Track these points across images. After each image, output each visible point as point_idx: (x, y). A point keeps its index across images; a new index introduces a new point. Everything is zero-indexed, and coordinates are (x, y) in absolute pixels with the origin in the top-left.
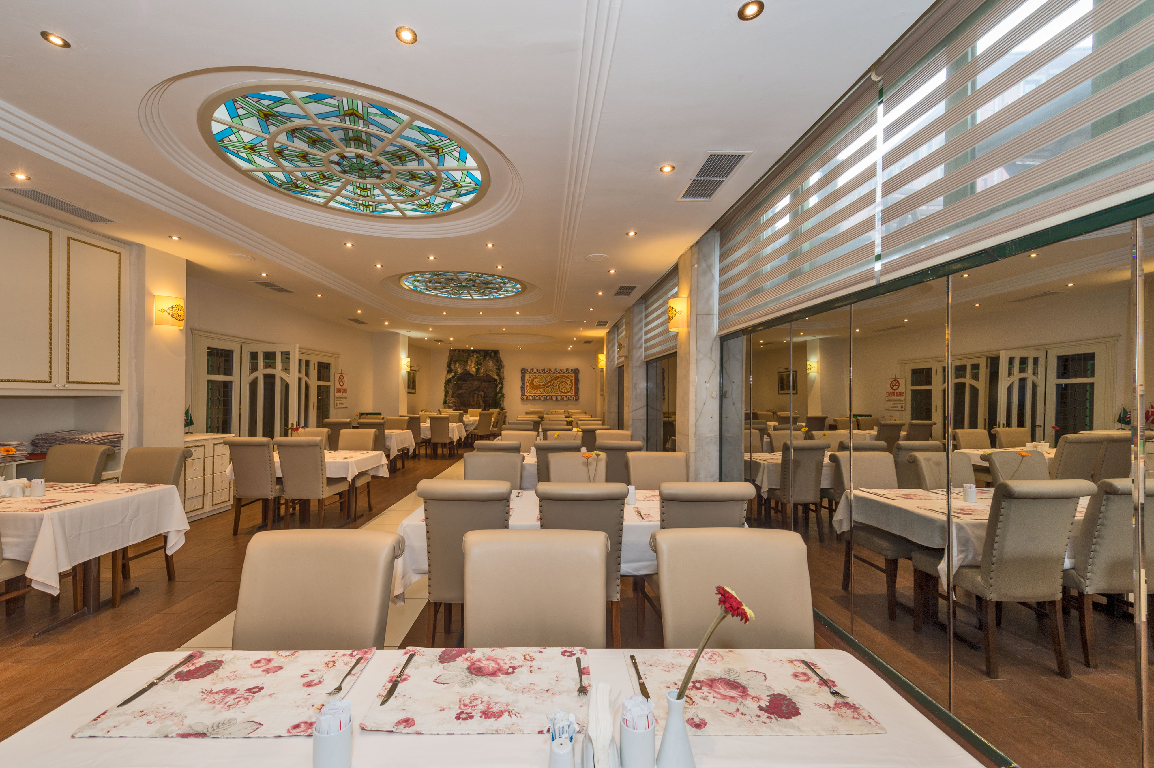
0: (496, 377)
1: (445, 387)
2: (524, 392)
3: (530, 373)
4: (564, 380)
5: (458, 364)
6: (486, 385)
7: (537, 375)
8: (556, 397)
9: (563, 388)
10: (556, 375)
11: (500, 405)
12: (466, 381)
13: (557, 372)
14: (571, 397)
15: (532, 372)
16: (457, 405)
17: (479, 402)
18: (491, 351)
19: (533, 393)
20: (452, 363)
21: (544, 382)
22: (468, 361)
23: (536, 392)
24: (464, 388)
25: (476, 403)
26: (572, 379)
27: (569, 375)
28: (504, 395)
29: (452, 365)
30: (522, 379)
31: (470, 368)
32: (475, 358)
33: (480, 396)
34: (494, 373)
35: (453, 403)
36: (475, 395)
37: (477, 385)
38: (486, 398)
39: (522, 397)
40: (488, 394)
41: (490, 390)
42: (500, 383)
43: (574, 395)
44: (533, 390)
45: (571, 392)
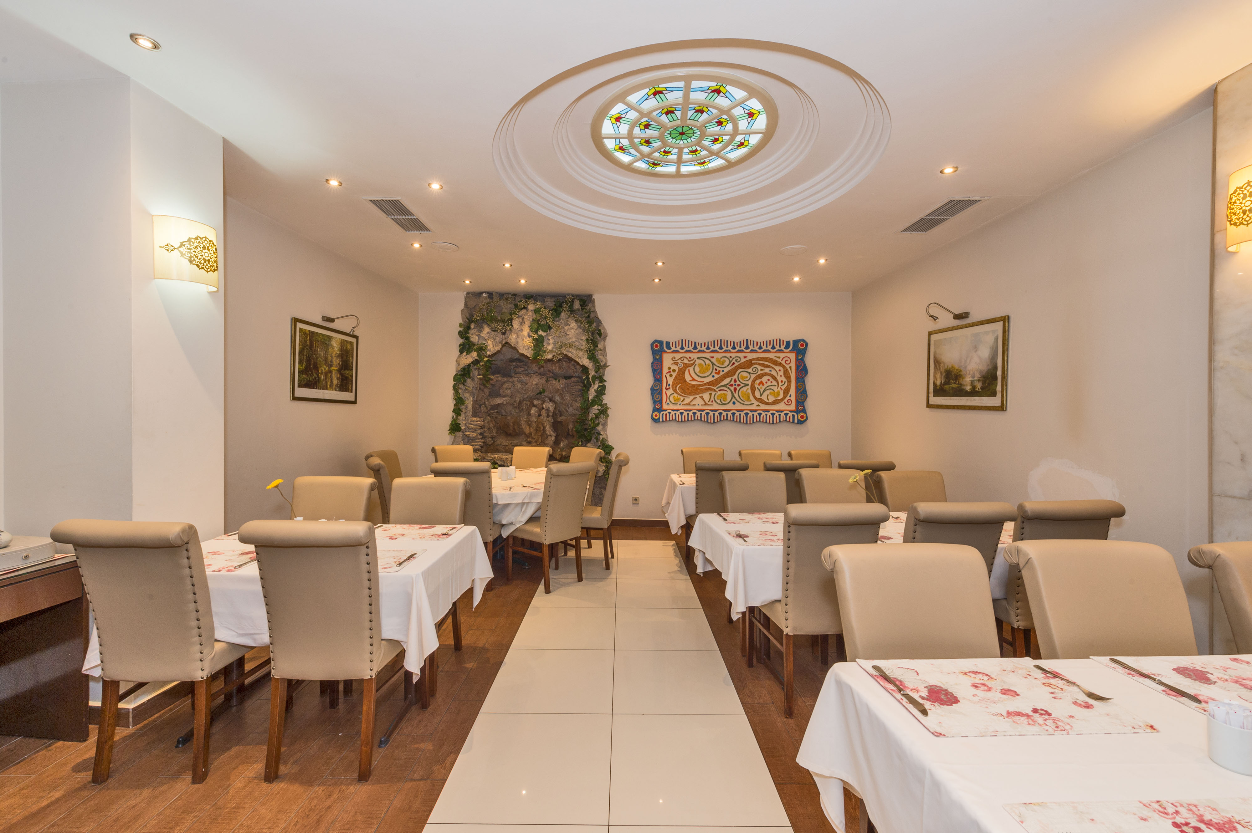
0: (586, 362)
1: (455, 388)
2: (661, 402)
3: (674, 352)
4: (767, 370)
5: (486, 329)
6: (559, 384)
7: (694, 356)
8: (747, 414)
9: (764, 391)
10: (745, 357)
11: (596, 433)
12: (511, 377)
13: (747, 348)
14: (786, 414)
15: (682, 348)
16: (487, 435)
17: (542, 429)
18: (573, 296)
19: (682, 403)
20: (472, 326)
21: (713, 374)
22: (511, 320)
23: (691, 401)
24: (503, 392)
25: (536, 430)
26: (787, 366)
27: (779, 358)
28: (607, 408)
29: (471, 332)
30: (655, 369)
31: (518, 340)
32: (530, 313)
33: (544, 413)
34: (581, 354)
35: (474, 431)
36: (533, 411)
37: (537, 384)
38: (558, 416)
39: (654, 414)
40: (565, 406)
41: (568, 399)
42: (597, 378)
43: (794, 409)
44: (684, 396)
45: (786, 400)
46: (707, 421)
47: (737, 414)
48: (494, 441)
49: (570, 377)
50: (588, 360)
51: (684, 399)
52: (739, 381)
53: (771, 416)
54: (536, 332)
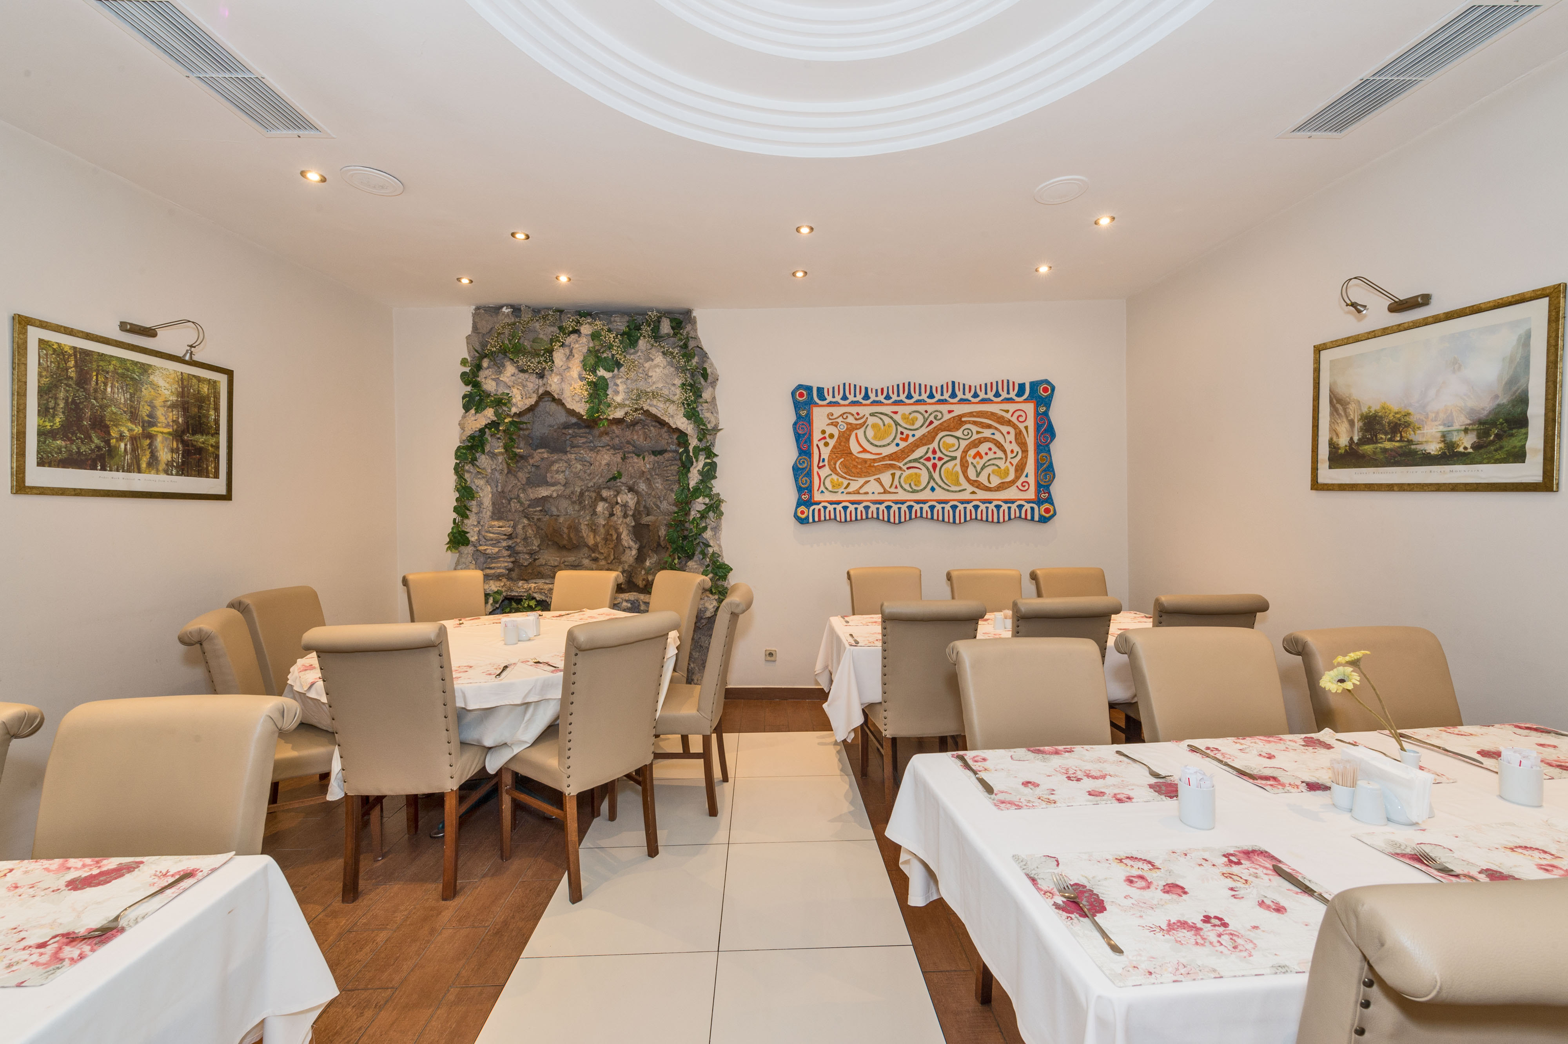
0: (681, 422)
1: (459, 471)
2: (810, 489)
3: (831, 404)
4: (987, 433)
5: (510, 369)
6: (646, 464)
7: (865, 411)
8: (954, 507)
9: (982, 469)
10: (950, 412)
11: (701, 544)
12: (566, 453)
13: (953, 395)
14: (1020, 507)
15: (845, 398)
16: (520, 549)
17: (615, 537)
18: (658, 311)
19: (846, 491)
20: (485, 363)
21: (897, 441)
22: (550, 351)
23: (861, 487)
24: (552, 477)
25: (606, 540)
26: (1021, 426)
27: (1007, 411)
28: (720, 501)
29: (482, 374)
30: (799, 434)
31: (563, 386)
32: (584, 340)
33: (618, 510)
34: (672, 409)
35: (495, 543)
36: (601, 507)
37: (608, 464)
38: (644, 516)
39: (799, 510)
40: (655, 499)
41: (660, 487)
42: (702, 450)
43: (1034, 497)
44: (849, 479)
45: (1019, 483)
46: (889, 521)
47: (939, 507)
48: (535, 560)
49: (661, 452)
50: (685, 419)
51: (849, 484)
52: (941, 452)
53: (995, 510)
54: (594, 371)
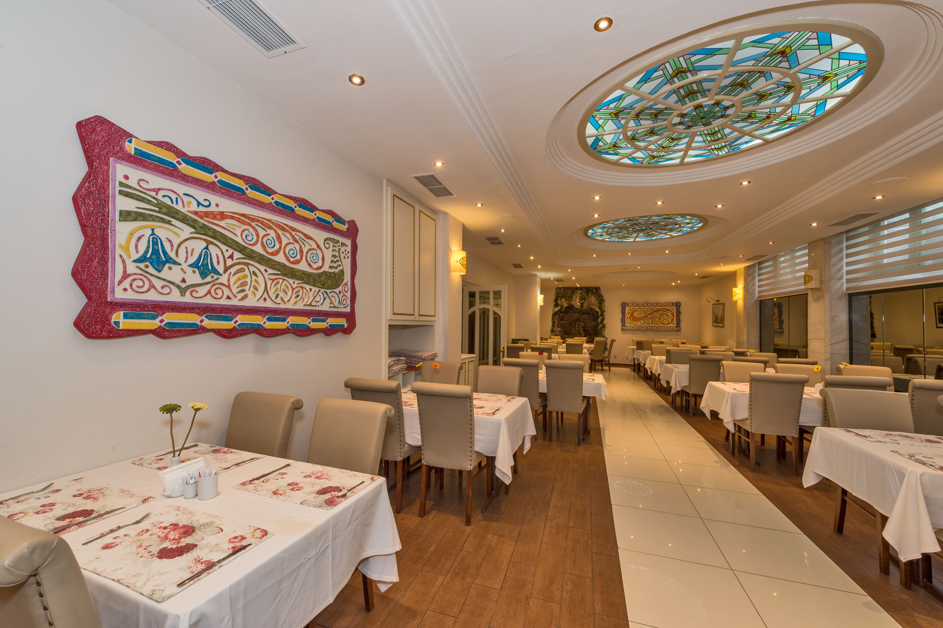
0: (598, 310)
1: (553, 318)
2: (625, 323)
3: (630, 306)
4: (665, 313)
5: (563, 299)
6: (585, 316)
7: (637, 308)
8: (657, 328)
9: (664, 320)
10: (656, 308)
11: (601, 333)
12: (567, 314)
13: (657, 305)
14: (672, 328)
15: (633, 305)
17: (580, 332)
18: (593, 287)
19: (633, 324)
20: (558, 298)
21: (644, 314)
22: (572, 297)
23: (636, 323)
24: (565, 319)
26: (673, 311)
27: (670, 308)
28: (605, 325)
29: (558, 300)
30: (623, 312)
31: (575, 303)
32: (579, 294)
33: (580, 326)
34: (596, 307)
35: (558, 332)
36: (576, 326)
38: (585, 328)
39: (622, 327)
40: (587, 324)
41: (590, 322)
42: (602, 315)
43: (676, 326)
44: (633, 321)
45: (672, 323)
46: (642, 330)
47: (654, 328)
48: (563, 336)
49: (589, 314)
52: (654, 316)
53: (667, 328)
